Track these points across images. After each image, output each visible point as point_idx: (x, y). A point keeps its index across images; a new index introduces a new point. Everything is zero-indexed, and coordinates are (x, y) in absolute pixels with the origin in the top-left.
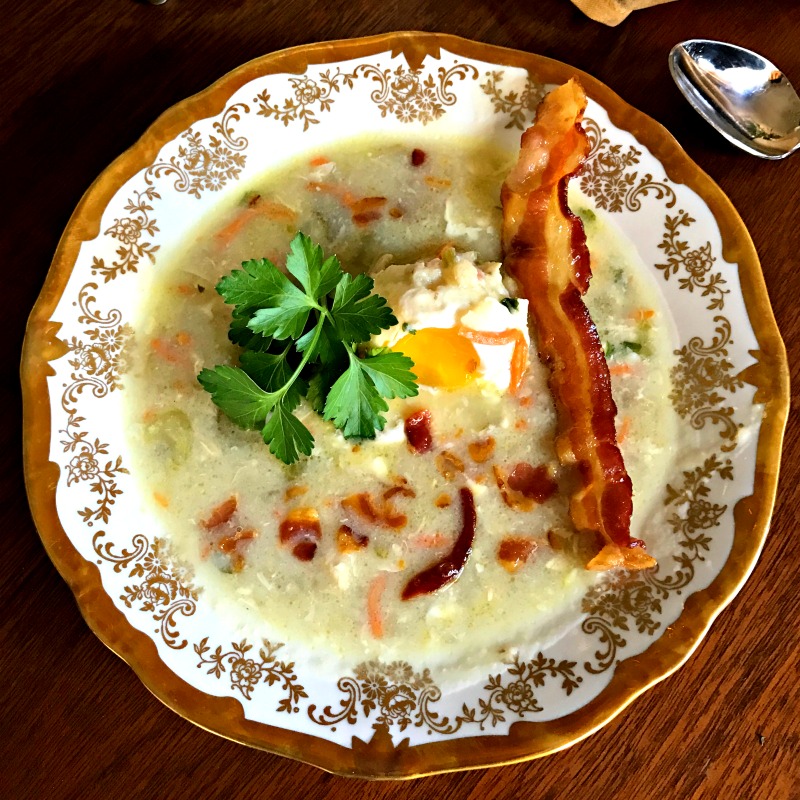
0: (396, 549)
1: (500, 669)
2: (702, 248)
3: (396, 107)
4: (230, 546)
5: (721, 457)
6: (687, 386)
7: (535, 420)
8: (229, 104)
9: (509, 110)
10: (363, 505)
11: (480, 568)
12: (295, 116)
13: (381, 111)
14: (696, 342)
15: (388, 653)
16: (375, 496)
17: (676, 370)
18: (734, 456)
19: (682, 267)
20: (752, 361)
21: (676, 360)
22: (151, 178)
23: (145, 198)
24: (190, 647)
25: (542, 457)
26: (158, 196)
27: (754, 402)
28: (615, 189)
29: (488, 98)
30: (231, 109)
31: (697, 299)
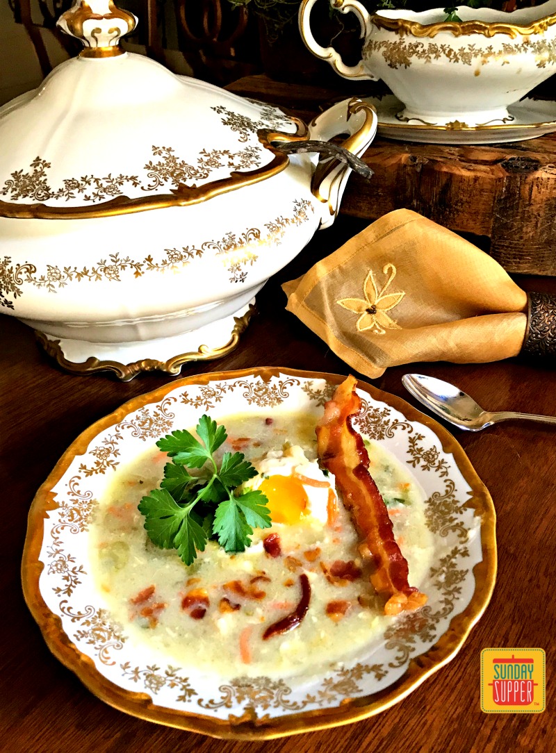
0: (259, 611)
2: (431, 449)
3: (256, 400)
4: (148, 613)
5: (461, 547)
6: (435, 517)
7: (344, 538)
8: (165, 398)
9: (317, 398)
10: (238, 587)
11: (315, 619)
12: (202, 404)
13: (248, 402)
14: (436, 495)
15: (254, 671)
16: (245, 582)
17: (427, 511)
18: (468, 545)
19: (422, 460)
20: (470, 497)
21: (426, 506)
22: (118, 429)
23: (114, 438)
24: (118, 665)
25: (350, 557)
26: (122, 438)
27: (474, 516)
28: (379, 429)
29: (306, 393)
30: (166, 399)
31: (433, 474)
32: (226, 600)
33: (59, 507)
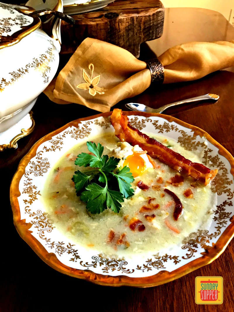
0: (163, 212)
1: (213, 216)
2: (164, 124)
3: (78, 137)
4: (121, 241)
5: (206, 150)
6: (186, 146)
7: (165, 169)
8: (37, 152)
9: (104, 125)
10: (145, 208)
11: (185, 202)
12: (56, 148)
13: (76, 139)
14: (179, 138)
15: (186, 234)
16: (146, 205)
17: (181, 145)
18: (208, 147)
19: (164, 129)
20: (193, 132)
21: (179, 143)
22: (27, 176)
23: (28, 181)
24: (136, 270)
25: (174, 174)
26: (31, 179)
27: (201, 137)
28: (138, 126)
29: (98, 125)
30: (38, 153)
31: (172, 132)
32: (146, 216)
33: (32, 225)
